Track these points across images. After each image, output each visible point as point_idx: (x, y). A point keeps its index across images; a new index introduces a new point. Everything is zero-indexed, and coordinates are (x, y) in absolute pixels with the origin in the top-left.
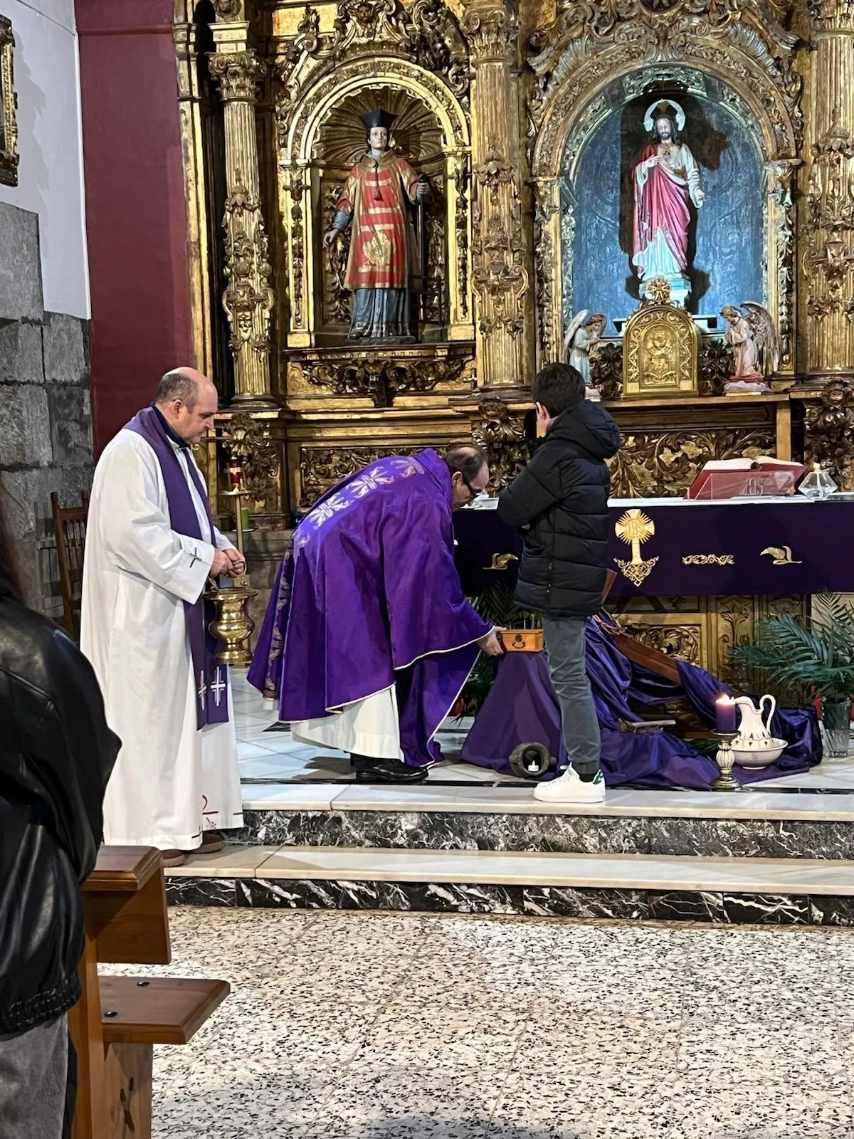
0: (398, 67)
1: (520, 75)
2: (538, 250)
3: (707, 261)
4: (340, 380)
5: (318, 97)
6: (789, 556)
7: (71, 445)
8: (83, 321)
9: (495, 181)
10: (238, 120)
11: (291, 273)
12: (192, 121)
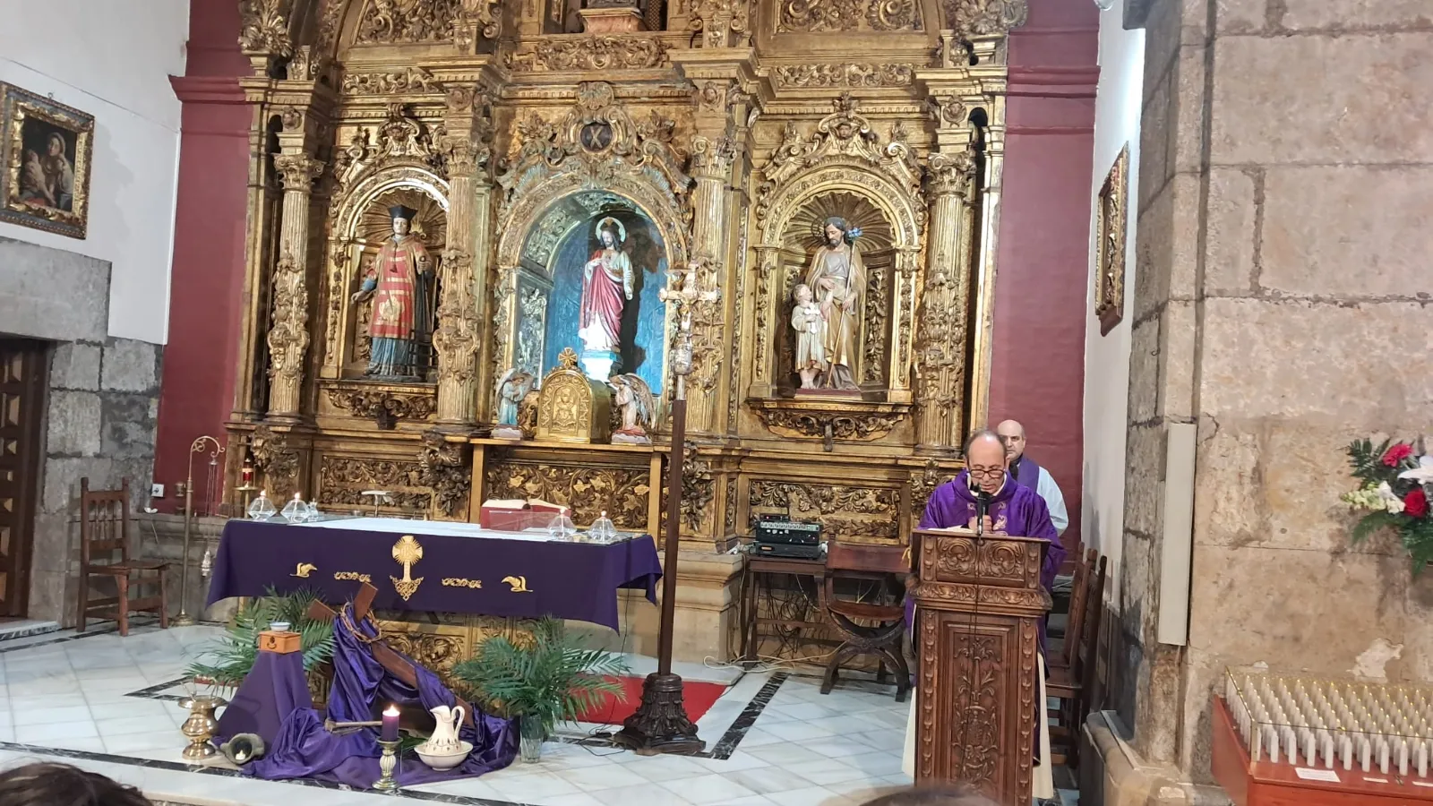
0: (422, 175)
1: (493, 188)
2: (495, 319)
4: (354, 406)
5: (363, 192)
6: (524, 586)
8: (158, 346)
9: (454, 265)
10: (295, 205)
11: (330, 320)
12: (256, 203)
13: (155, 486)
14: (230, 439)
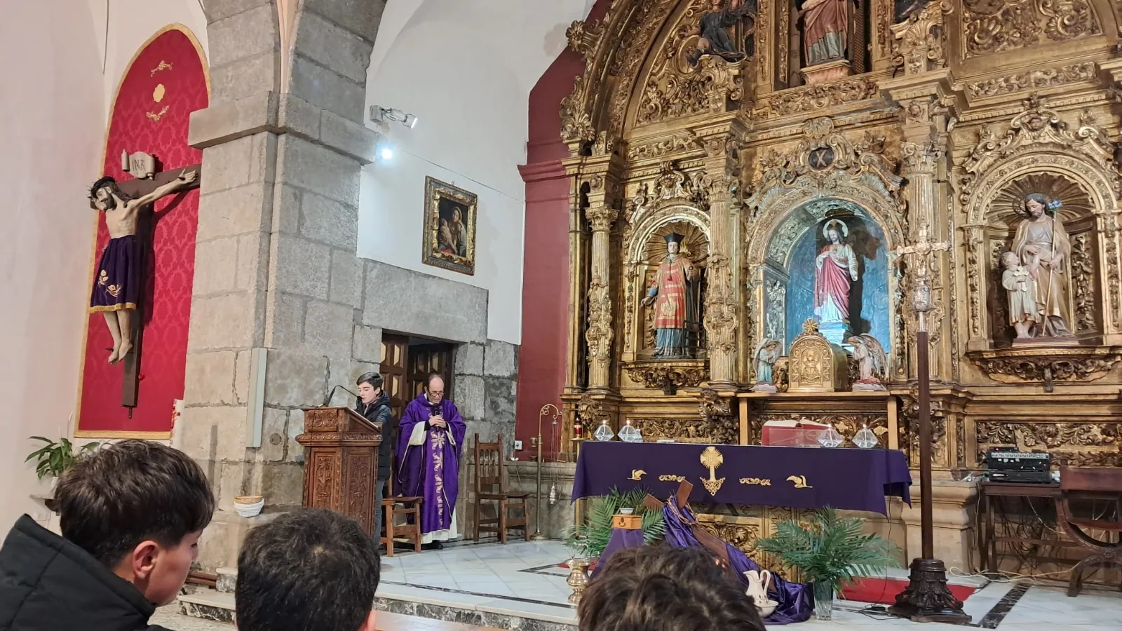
0: (686, 210)
1: (741, 209)
2: (748, 305)
3: (869, 313)
4: (647, 380)
5: (645, 228)
6: (804, 482)
7: (500, 410)
8: (515, 346)
9: (717, 266)
10: (600, 243)
11: (626, 321)
12: (574, 243)
13: (516, 442)
14: (564, 406)
